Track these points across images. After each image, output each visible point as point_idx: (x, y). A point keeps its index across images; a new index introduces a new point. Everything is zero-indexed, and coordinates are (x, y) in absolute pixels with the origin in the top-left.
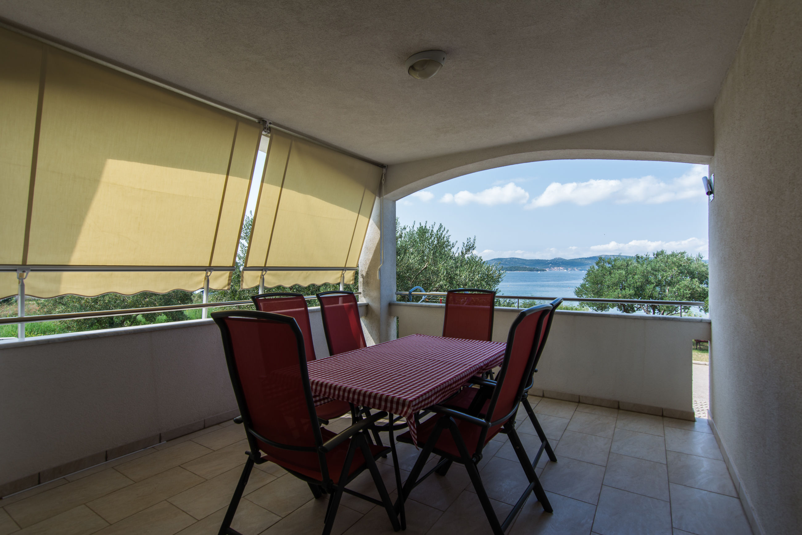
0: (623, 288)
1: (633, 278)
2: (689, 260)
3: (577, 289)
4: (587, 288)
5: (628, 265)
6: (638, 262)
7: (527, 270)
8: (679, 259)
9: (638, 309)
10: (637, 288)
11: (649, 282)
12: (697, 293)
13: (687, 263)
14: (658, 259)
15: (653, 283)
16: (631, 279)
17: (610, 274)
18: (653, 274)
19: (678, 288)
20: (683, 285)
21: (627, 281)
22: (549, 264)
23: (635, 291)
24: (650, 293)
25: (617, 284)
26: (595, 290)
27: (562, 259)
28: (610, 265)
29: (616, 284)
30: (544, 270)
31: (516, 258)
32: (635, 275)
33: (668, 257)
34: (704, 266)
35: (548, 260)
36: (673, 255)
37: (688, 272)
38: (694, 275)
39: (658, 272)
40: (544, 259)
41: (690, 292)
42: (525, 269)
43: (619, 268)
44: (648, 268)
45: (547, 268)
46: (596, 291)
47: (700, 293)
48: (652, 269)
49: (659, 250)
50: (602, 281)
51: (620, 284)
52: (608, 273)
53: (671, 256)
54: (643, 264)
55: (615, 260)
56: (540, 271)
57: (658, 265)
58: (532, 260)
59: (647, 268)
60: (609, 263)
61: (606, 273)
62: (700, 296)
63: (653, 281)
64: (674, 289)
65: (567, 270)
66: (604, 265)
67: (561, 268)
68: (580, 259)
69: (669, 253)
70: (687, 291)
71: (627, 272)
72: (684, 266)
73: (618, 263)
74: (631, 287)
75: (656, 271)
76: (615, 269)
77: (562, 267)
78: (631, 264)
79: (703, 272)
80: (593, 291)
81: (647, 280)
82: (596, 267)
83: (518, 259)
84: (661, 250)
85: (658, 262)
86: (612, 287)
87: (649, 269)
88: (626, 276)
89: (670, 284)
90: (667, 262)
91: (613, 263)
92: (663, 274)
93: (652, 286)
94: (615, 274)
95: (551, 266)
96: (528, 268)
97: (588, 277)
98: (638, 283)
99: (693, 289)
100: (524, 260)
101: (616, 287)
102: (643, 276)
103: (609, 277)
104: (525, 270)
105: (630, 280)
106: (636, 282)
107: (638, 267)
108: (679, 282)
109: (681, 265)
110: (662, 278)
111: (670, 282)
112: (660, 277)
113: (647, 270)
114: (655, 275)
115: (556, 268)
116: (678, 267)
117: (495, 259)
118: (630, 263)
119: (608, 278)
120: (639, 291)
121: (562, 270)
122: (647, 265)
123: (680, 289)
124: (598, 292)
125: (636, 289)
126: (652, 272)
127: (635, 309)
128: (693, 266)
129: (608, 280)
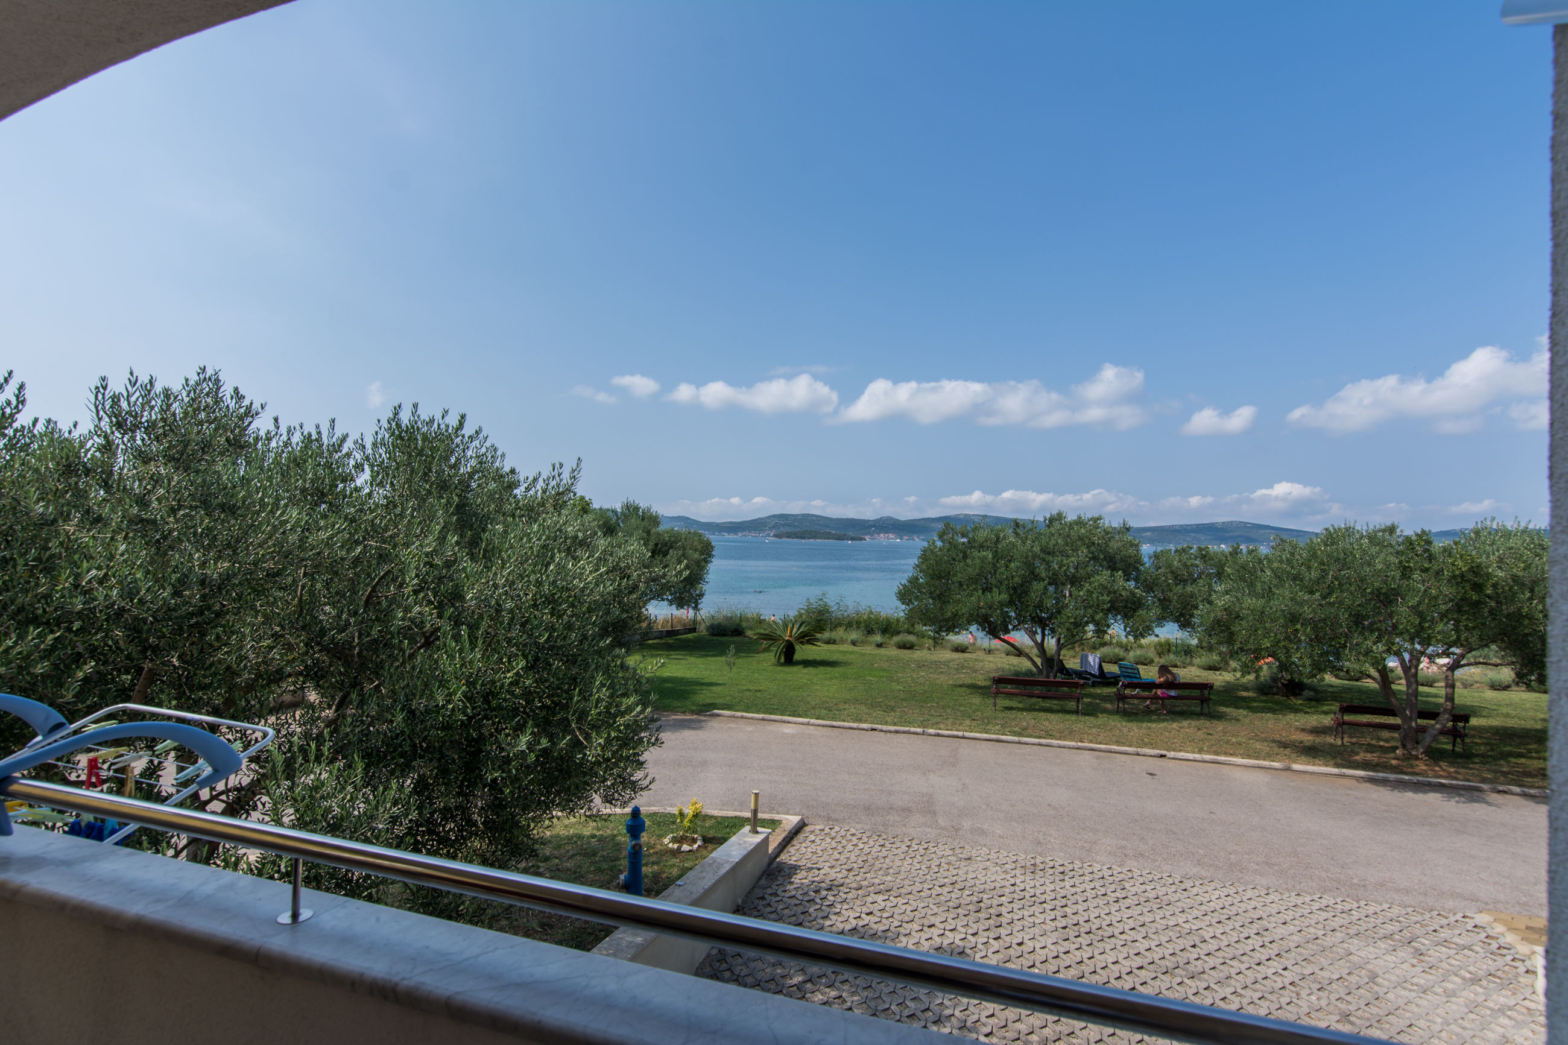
0: (987, 589)
1: (1007, 566)
2: (1108, 533)
3: (901, 587)
4: (921, 585)
5: (998, 540)
6: (1017, 534)
7: (833, 538)
8: (1091, 530)
9: (1014, 627)
10: (1014, 589)
11: (1037, 578)
12: (1122, 601)
13: (1104, 539)
14: (1052, 530)
15: (1044, 580)
16: (1003, 569)
17: (965, 557)
18: (1044, 560)
19: (1088, 591)
20: (1096, 584)
21: (995, 573)
22: (870, 527)
23: (1010, 595)
24: (1038, 599)
25: (977, 580)
26: (935, 591)
27: (893, 519)
28: (965, 540)
29: (973, 580)
30: (861, 539)
31: (813, 515)
32: (1010, 561)
33: (1071, 525)
34: (1132, 545)
35: (869, 521)
36: (1079, 522)
37: (1105, 559)
38: (1115, 563)
39: (1053, 556)
40: (862, 518)
41: (1109, 598)
42: (828, 536)
43: (982, 546)
44: (1034, 549)
45: (866, 535)
46: (938, 592)
47: (1127, 602)
48: (1041, 550)
49: (1054, 512)
50: (949, 572)
51: (983, 582)
52: (961, 555)
53: (1077, 524)
54: (1027, 538)
55: (975, 529)
56: (852, 539)
57: (1053, 542)
58: (841, 519)
59: (1032, 547)
60: (963, 536)
61: (957, 555)
62: (1126, 607)
63: (1043, 575)
64: (1081, 593)
65: (901, 539)
66: (952, 538)
67: (891, 536)
68: (923, 519)
69: (1071, 517)
70: (1105, 597)
71: (996, 554)
72: (1098, 544)
73: (982, 535)
74: (1004, 587)
75: (1049, 554)
76: (974, 547)
77: (893, 533)
78: (1004, 538)
79: (1130, 557)
80: (931, 593)
81: (1033, 573)
82: (939, 544)
83: (816, 516)
84: (1057, 511)
85: (1053, 534)
86: (967, 586)
87: (1037, 549)
88: (993, 564)
89: (1074, 581)
90: (1069, 536)
91: (971, 535)
92: (1062, 561)
93: (1042, 585)
94: (973, 559)
95: (874, 532)
96: (835, 534)
97: (923, 563)
98: (1016, 579)
99: (1115, 592)
100: (827, 518)
101: (974, 586)
102: (1025, 563)
103: (962, 564)
104: (829, 538)
105: (1002, 573)
106: (1013, 577)
107: (1017, 546)
108: (1089, 578)
109: (1093, 543)
110: (1060, 568)
111: (1074, 576)
112: (1056, 567)
113: (1032, 551)
114: (1048, 563)
115: (882, 535)
116: (1088, 547)
117: (774, 516)
118: (1001, 536)
119: (959, 566)
120: (1018, 594)
121: (893, 539)
122: (1033, 542)
123: (1092, 592)
124: (941, 594)
125: (1012, 592)
126: (1042, 555)
127: (1010, 627)
128: (1114, 545)
129: (963, 571)
